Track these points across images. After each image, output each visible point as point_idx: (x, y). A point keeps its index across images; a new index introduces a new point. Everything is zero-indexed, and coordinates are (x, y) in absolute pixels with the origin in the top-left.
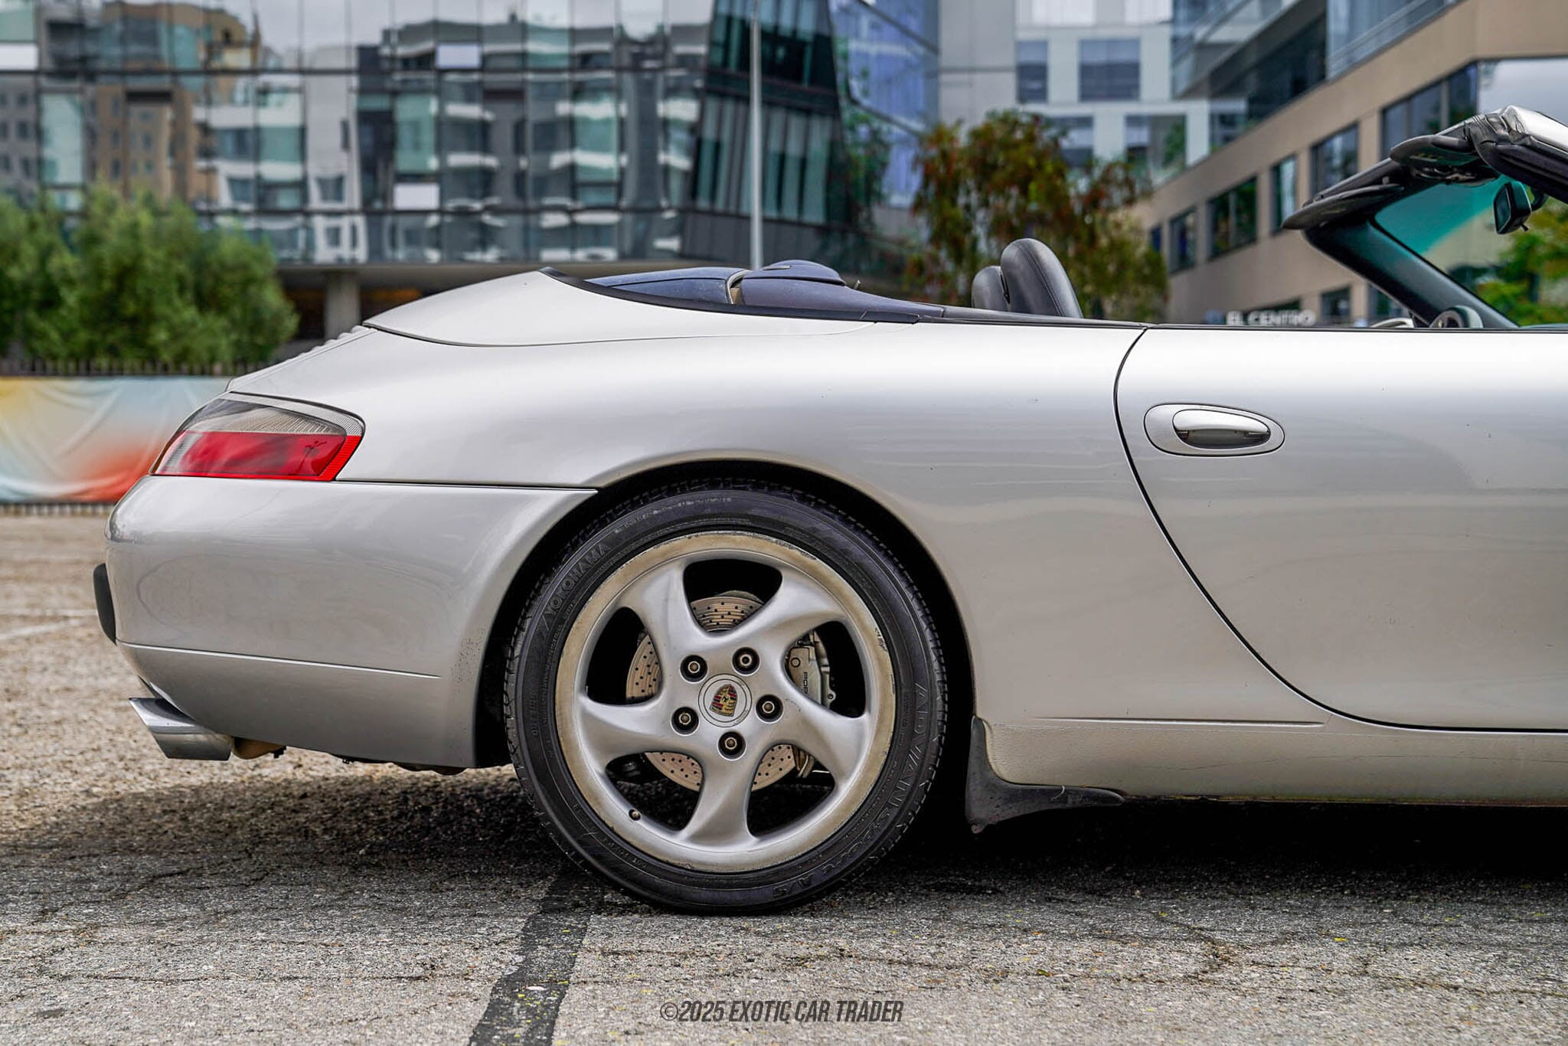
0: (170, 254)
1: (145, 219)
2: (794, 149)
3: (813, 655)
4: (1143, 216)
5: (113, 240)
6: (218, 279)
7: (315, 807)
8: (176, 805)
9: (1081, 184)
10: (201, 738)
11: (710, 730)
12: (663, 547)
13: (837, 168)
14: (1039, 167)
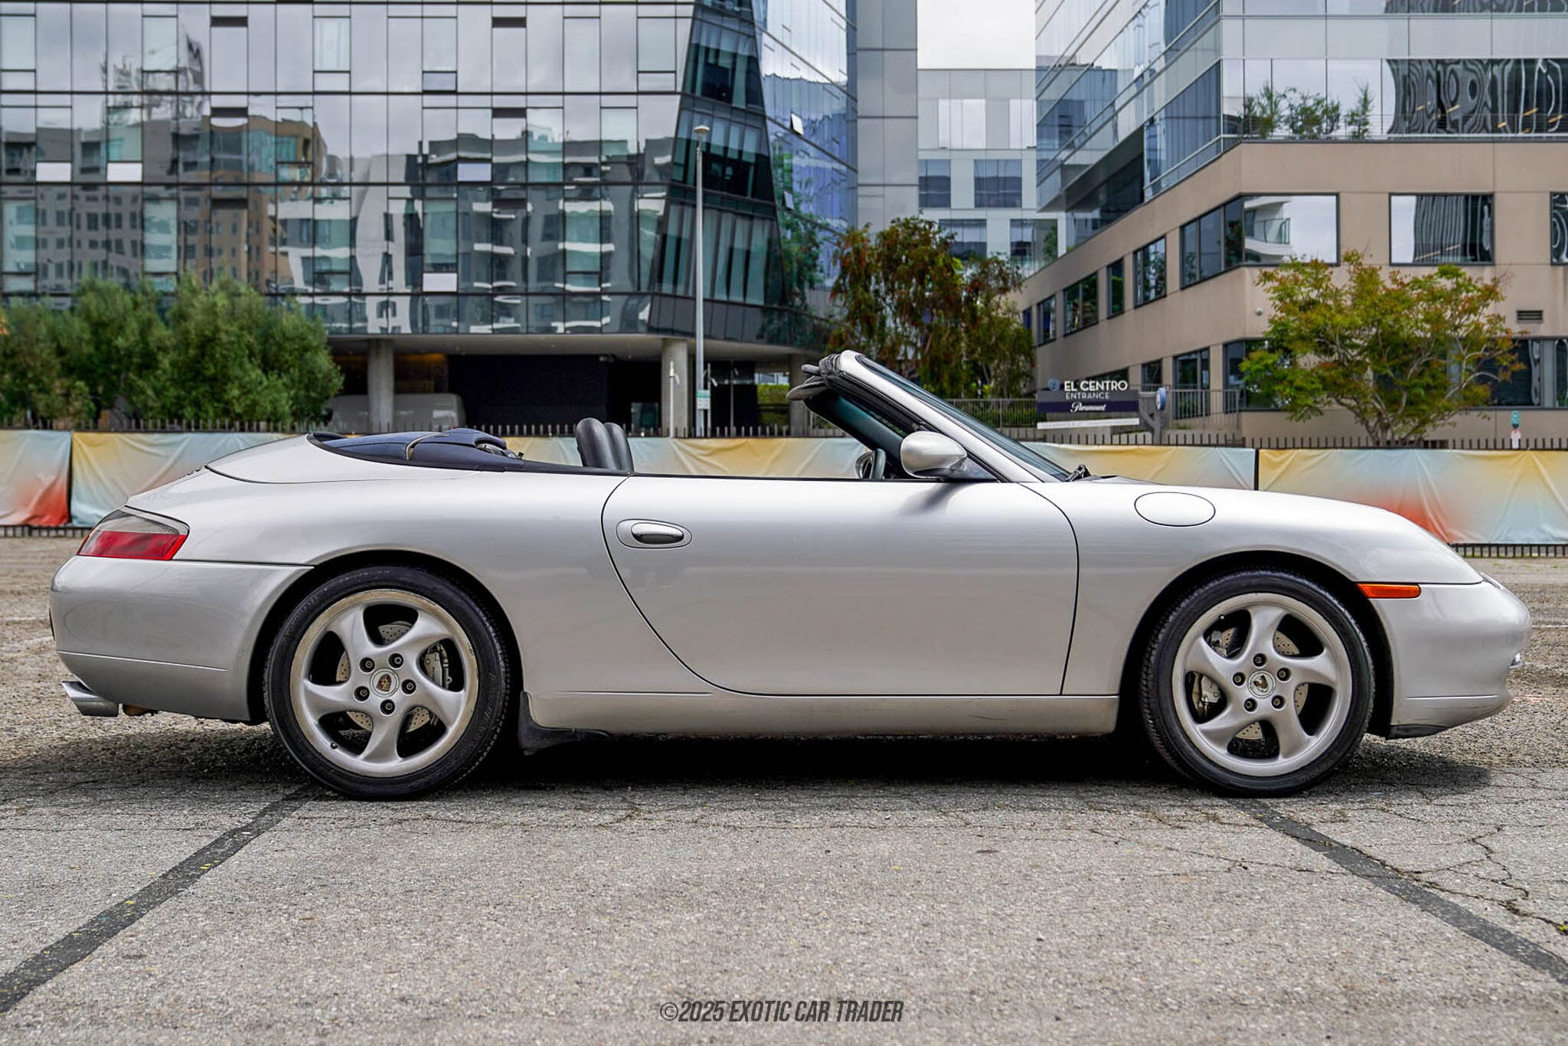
0: (242, 328)
1: (222, 301)
2: (740, 244)
3: (438, 658)
4: (1016, 301)
5: (197, 316)
6: (280, 347)
7: (195, 746)
8: (112, 746)
9: (967, 273)
10: (101, 704)
11: (376, 699)
12: (351, 598)
13: (775, 259)
14: (933, 263)
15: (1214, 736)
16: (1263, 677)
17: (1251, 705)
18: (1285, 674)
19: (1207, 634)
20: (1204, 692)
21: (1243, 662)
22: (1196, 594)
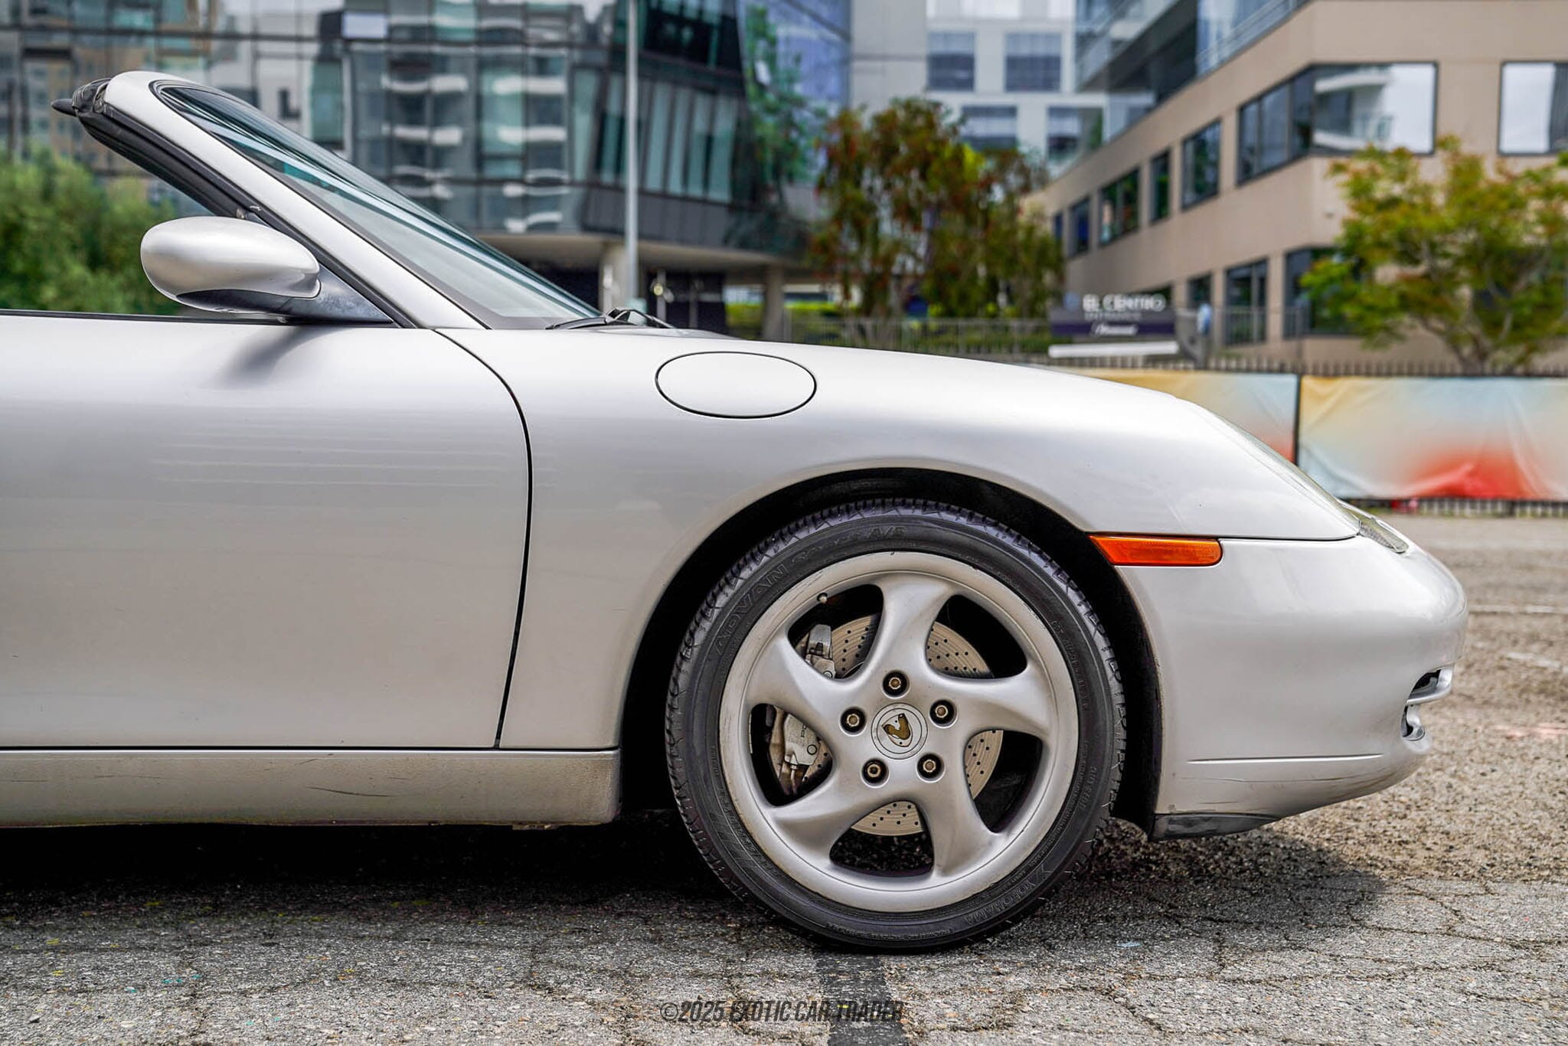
2: (699, 127)
4: (1044, 204)
6: (113, 240)
13: (745, 148)
14: (937, 154)
15: (803, 833)
16: (902, 717)
17: (876, 771)
18: (944, 712)
19: (797, 632)
20: (788, 745)
21: (863, 688)
22: (771, 553)
